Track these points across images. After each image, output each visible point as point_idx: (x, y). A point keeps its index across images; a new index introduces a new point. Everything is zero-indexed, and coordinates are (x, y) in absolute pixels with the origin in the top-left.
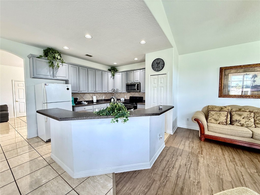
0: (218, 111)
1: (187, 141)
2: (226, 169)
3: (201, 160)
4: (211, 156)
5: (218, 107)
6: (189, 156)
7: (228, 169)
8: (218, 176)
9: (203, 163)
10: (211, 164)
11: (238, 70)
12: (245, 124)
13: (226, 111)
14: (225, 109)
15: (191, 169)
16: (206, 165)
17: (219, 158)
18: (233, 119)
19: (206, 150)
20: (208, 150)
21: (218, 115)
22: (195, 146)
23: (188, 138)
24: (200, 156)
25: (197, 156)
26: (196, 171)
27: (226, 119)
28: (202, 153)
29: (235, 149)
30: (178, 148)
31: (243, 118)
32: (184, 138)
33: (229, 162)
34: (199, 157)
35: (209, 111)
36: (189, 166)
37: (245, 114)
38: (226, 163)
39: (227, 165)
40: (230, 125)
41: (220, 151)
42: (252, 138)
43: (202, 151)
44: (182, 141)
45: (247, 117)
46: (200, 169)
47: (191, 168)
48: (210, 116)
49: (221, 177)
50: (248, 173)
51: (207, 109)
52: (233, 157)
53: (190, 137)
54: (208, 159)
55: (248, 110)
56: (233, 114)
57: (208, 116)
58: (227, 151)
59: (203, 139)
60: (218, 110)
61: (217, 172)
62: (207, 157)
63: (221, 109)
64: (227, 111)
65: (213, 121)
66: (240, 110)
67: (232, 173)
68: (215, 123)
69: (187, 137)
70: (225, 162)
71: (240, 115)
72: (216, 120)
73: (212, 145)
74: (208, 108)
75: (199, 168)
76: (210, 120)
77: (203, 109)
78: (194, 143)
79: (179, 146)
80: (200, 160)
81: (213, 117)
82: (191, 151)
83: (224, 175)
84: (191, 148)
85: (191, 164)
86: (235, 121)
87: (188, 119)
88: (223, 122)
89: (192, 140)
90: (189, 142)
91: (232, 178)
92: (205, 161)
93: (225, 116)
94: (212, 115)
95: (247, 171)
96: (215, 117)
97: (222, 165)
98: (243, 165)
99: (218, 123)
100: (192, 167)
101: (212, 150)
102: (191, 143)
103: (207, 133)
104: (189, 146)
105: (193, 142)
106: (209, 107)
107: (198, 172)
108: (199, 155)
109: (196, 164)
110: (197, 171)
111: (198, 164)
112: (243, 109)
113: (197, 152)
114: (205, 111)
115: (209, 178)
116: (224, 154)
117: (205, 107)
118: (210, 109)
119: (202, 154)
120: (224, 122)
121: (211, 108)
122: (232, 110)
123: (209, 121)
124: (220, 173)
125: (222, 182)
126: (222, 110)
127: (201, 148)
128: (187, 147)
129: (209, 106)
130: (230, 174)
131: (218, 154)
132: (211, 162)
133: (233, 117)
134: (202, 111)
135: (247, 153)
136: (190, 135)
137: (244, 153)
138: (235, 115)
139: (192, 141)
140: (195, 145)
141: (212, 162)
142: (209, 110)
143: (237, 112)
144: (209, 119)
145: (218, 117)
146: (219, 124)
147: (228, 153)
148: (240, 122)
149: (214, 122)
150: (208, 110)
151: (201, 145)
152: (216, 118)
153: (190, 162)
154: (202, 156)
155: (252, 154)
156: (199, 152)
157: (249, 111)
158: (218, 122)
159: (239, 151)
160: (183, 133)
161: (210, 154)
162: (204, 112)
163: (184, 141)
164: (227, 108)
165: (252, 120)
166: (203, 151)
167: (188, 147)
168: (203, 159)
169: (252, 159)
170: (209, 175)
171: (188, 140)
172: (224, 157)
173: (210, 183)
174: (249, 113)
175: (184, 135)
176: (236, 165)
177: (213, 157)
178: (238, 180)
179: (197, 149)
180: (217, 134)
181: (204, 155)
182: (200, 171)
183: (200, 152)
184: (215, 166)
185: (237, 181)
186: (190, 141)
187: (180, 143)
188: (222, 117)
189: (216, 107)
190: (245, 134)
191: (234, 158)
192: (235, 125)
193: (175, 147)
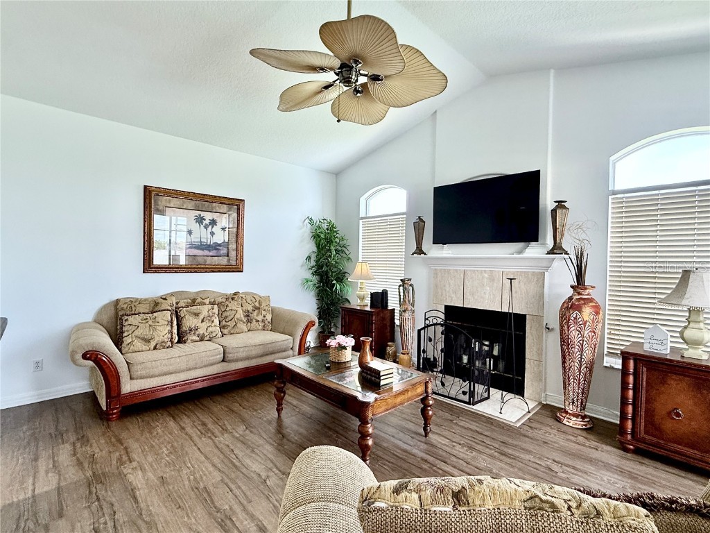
0: (148, 313)
1: (62, 446)
2: (203, 458)
3: (136, 479)
4: (158, 448)
5: (146, 300)
6: (94, 495)
7: (206, 457)
8: (196, 488)
9: (147, 484)
10: (167, 470)
11: (184, 202)
12: (206, 334)
13: (168, 310)
14: (165, 305)
15: (122, 529)
16: (158, 483)
17: (177, 442)
18: (184, 328)
19: (137, 440)
20: (143, 439)
21: (150, 326)
22: (97, 450)
23: (58, 437)
24: (130, 471)
25: (122, 476)
26: (140, 522)
27: (171, 332)
28: (128, 456)
29: (196, 401)
30: (33, 496)
31: (202, 321)
32: (41, 444)
33: (201, 438)
34: (128, 475)
35: (123, 315)
36: (110, 524)
37: (205, 310)
38: (195, 445)
39: (199, 449)
40: (180, 345)
41: (172, 424)
42: (223, 361)
43: (127, 453)
44: (36, 459)
45: (209, 316)
46: (148, 506)
47: (119, 528)
48: (128, 331)
49: (202, 485)
50: (237, 438)
51: (113, 312)
52: (202, 421)
53: (62, 428)
54: (154, 464)
55: (207, 301)
56: (182, 316)
57: (122, 332)
58: (186, 415)
59: (115, 414)
60: (147, 311)
61: (190, 481)
62: (150, 459)
63: (155, 306)
64: (170, 308)
65: (138, 344)
66: (194, 303)
67: (216, 461)
68: (144, 349)
69: (50, 434)
70: (193, 444)
71: (197, 315)
72: (147, 341)
73: (146, 418)
74: (116, 309)
75: (143, 505)
76: (128, 344)
77: (100, 312)
78: (88, 441)
79: (34, 484)
80: (134, 483)
81: (136, 333)
82: (94, 473)
83: (204, 478)
84: (86, 465)
85: (115, 512)
86: (188, 332)
87: (38, 365)
88: (164, 342)
89: (77, 433)
90: (68, 447)
91: (220, 470)
92: (150, 474)
93: (166, 323)
94: (134, 328)
95: (234, 436)
96: (143, 331)
97: (190, 455)
98: (225, 430)
99: (152, 348)
100: (121, 521)
101: (150, 433)
102: (78, 445)
103: (128, 387)
104: (75, 462)
105: (84, 440)
106: (121, 305)
107: (147, 519)
108: (125, 468)
109: (128, 504)
110: (143, 520)
111: (135, 498)
112: (199, 300)
113: (114, 462)
114: (105, 318)
115: (179, 510)
116: (183, 425)
117: (105, 307)
118: (122, 309)
119: (129, 459)
120: (166, 340)
121: (125, 306)
122: (179, 305)
123: (127, 349)
124: (195, 479)
125: (209, 494)
126: (156, 309)
127: (122, 444)
128: (71, 468)
129: (118, 301)
130: (214, 465)
131: (170, 433)
132: (166, 465)
133: (184, 321)
134: (98, 321)
135: (219, 398)
136: (61, 419)
137: (214, 402)
138: (186, 317)
139: (78, 439)
140: (95, 445)
141: (168, 464)
142: (120, 313)
143: (190, 307)
144: (127, 340)
145: (150, 330)
146: (155, 348)
147: (188, 417)
148: (198, 333)
149: (141, 349)
150: (117, 314)
151: (116, 437)
152: (147, 335)
153: (105, 510)
154: (134, 464)
155: (226, 395)
156: (120, 459)
157: (210, 303)
158: (153, 344)
159: (205, 403)
160: (25, 428)
161: (153, 446)
162: (105, 325)
163: (44, 454)
164: (169, 301)
165: (217, 321)
166: (129, 450)
167: (77, 467)
168: (140, 473)
169: (231, 406)
170: (176, 505)
171: (63, 443)
172: (186, 434)
173: (188, 522)
174: (210, 306)
175: (34, 433)
176: (213, 438)
177: (164, 449)
178: (230, 465)
179: (110, 452)
180: (156, 378)
181: (138, 460)
182: (150, 511)
183: (125, 458)
184: (178, 470)
185: (229, 468)
186: (72, 440)
187: (32, 473)
188: (161, 328)
189: (140, 302)
190: (212, 356)
191: (204, 424)
192: (189, 341)
193: (15, 500)
